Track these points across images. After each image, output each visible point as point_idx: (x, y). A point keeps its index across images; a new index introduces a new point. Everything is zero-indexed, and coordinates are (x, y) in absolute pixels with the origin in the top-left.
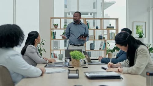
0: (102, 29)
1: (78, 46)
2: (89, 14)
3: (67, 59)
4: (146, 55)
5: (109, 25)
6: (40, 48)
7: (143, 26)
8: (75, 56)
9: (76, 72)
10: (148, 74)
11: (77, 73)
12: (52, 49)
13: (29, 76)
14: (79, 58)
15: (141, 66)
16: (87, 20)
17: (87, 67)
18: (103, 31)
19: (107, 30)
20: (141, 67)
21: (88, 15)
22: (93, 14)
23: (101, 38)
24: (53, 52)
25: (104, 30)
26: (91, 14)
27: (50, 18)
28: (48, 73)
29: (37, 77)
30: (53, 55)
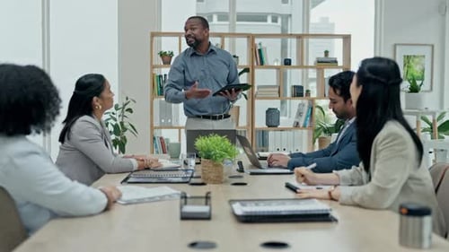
0: (301, 66)
1: (215, 118)
2: (269, 19)
3: (189, 159)
4: (401, 151)
5: (323, 55)
6: (122, 123)
7: (424, 56)
8: (210, 152)
9: (204, 200)
10: (404, 211)
11: (206, 204)
12: (156, 124)
13: (71, 212)
14: (221, 156)
15: (388, 184)
16: (257, 41)
17: (245, 184)
18: (305, 70)
19: (318, 69)
20: (391, 186)
21: (266, 21)
22: (279, 20)
23: (299, 92)
24: (157, 133)
25: (310, 70)
26: (275, 20)
27: (149, 35)
28: (129, 203)
29: (91, 215)
30: (158, 141)
